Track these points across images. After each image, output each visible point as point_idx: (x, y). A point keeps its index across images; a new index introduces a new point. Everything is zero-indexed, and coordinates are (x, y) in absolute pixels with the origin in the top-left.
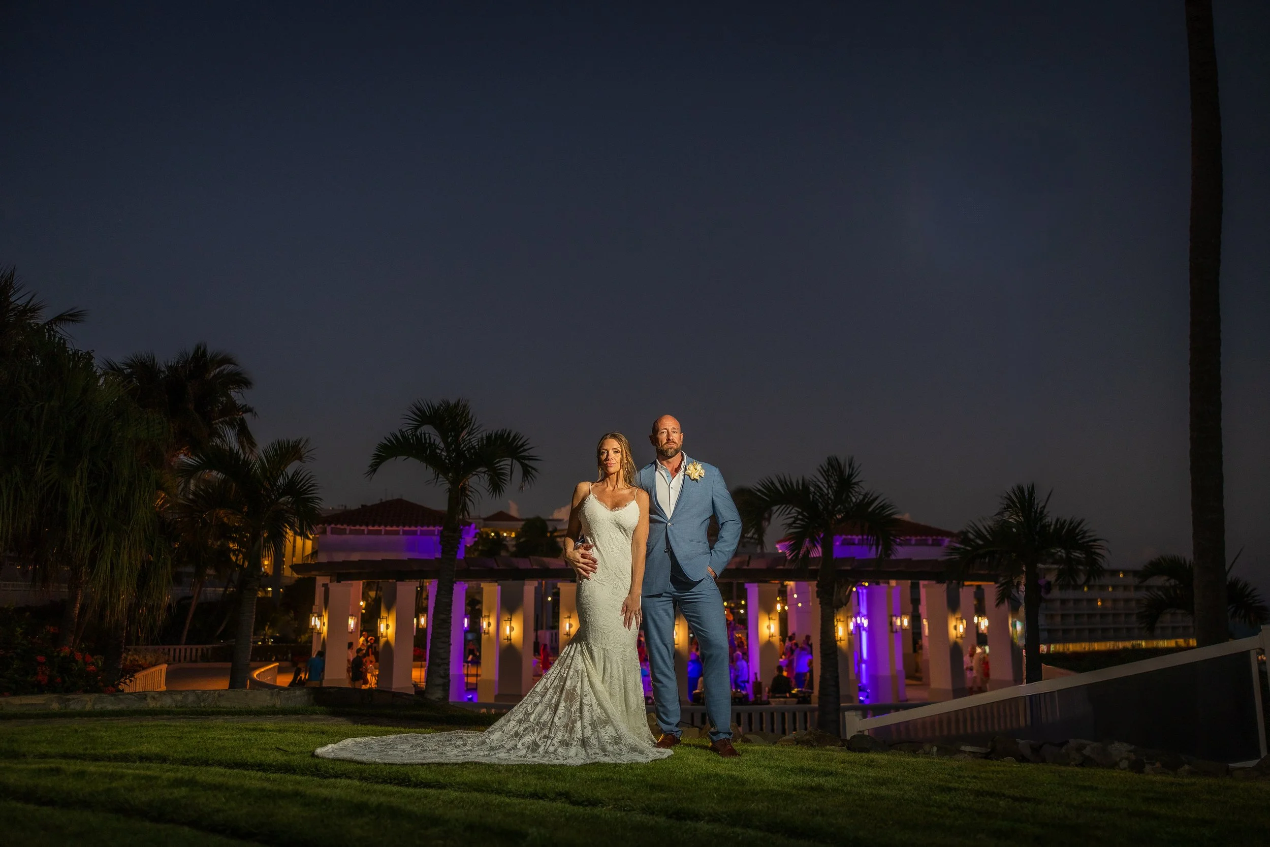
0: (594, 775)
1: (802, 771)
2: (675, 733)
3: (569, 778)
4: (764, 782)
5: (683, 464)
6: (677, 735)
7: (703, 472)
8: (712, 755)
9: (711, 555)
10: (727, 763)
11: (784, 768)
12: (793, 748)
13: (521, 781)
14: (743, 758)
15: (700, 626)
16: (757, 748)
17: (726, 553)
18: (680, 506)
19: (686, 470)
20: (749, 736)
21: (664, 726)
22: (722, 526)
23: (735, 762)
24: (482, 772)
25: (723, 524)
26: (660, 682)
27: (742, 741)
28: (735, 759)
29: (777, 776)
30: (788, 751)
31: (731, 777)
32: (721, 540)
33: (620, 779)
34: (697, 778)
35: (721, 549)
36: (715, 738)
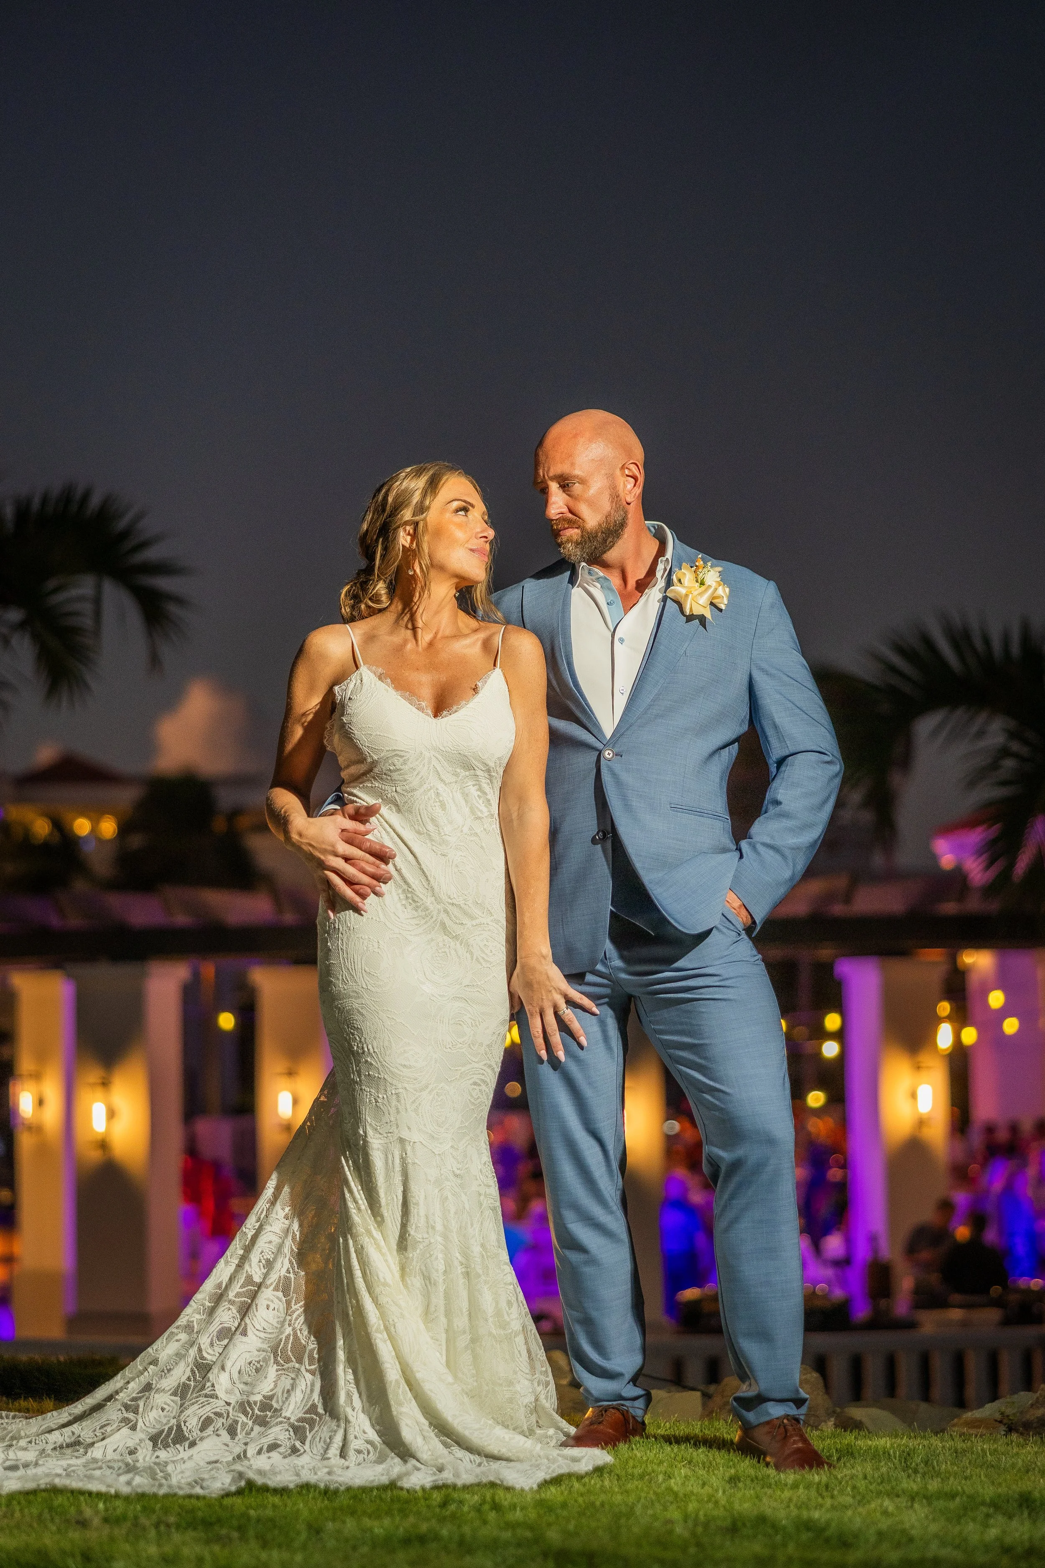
0: (379, 1527)
1: (1028, 1507)
2: (627, 1403)
3: (304, 1536)
4: (911, 1540)
5: (660, 567)
6: (636, 1409)
7: (723, 592)
8: (746, 1466)
9: (741, 857)
10: (795, 1486)
11: (971, 1497)
12: (995, 1441)
13: (153, 1550)
14: (843, 1472)
15: (704, 1075)
16: (883, 1442)
17: (787, 852)
18: (646, 698)
19: (669, 583)
20: (857, 1413)
21: (594, 1384)
22: (778, 768)
23: (819, 1483)
24: (31, 1526)
25: (781, 762)
26: (580, 1248)
27: (836, 1426)
28: (816, 1477)
29: (948, 1520)
30: (983, 1450)
31: (808, 1525)
32: (772, 810)
33: (462, 1536)
34: (700, 1530)
35: (772, 837)
36: (751, 1416)
